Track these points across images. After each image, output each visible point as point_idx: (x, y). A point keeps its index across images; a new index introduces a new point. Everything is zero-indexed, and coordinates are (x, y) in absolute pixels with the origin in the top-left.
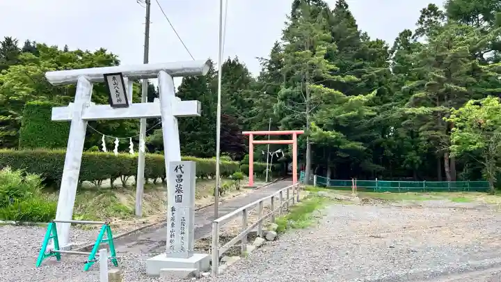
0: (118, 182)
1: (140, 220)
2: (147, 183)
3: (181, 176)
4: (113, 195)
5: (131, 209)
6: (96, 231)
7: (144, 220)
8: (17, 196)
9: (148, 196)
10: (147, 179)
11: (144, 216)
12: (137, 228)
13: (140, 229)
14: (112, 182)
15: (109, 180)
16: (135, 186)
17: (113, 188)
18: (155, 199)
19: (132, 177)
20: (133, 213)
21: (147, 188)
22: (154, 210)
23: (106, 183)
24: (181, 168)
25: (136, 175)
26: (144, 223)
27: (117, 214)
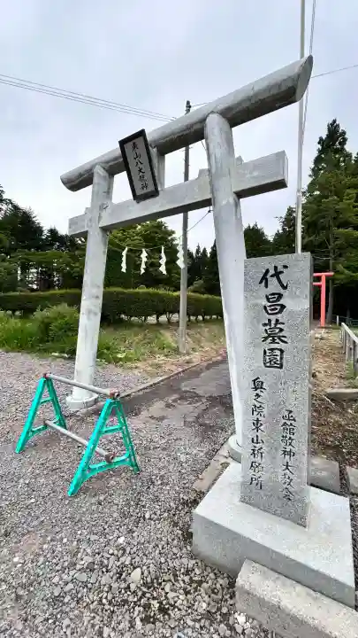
0: (163, 318)
1: (183, 358)
2: (189, 321)
3: (280, 296)
4: (158, 331)
5: (174, 345)
6: (136, 372)
7: (187, 358)
8: (69, 329)
9: (191, 332)
10: (189, 317)
11: (188, 354)
12: (180, 370)
13: (183, 371)
14: (158, 318)
15: (155, 316)
16: (178, 322)
17: (159, 324)
18: (198, 336)
19: (176, 315)
20: (177, 351)
21: (189, 325)
22: (197, 347)
23: (152, 319)
24: (277, 274)
25: (179, 312)
26: (188, 363)
27: (160, 351)
